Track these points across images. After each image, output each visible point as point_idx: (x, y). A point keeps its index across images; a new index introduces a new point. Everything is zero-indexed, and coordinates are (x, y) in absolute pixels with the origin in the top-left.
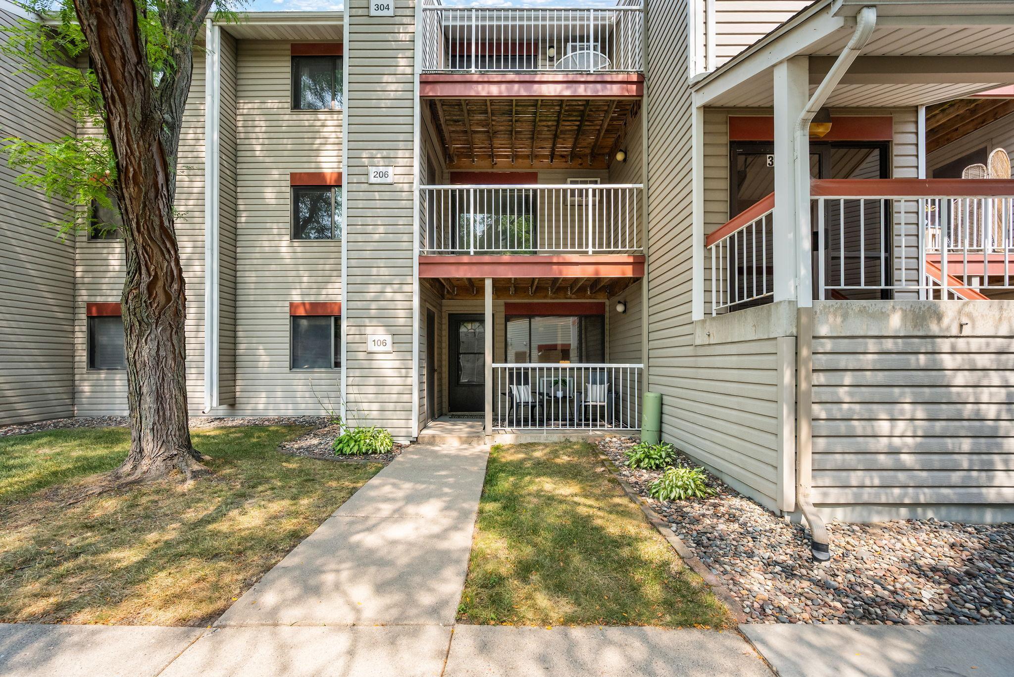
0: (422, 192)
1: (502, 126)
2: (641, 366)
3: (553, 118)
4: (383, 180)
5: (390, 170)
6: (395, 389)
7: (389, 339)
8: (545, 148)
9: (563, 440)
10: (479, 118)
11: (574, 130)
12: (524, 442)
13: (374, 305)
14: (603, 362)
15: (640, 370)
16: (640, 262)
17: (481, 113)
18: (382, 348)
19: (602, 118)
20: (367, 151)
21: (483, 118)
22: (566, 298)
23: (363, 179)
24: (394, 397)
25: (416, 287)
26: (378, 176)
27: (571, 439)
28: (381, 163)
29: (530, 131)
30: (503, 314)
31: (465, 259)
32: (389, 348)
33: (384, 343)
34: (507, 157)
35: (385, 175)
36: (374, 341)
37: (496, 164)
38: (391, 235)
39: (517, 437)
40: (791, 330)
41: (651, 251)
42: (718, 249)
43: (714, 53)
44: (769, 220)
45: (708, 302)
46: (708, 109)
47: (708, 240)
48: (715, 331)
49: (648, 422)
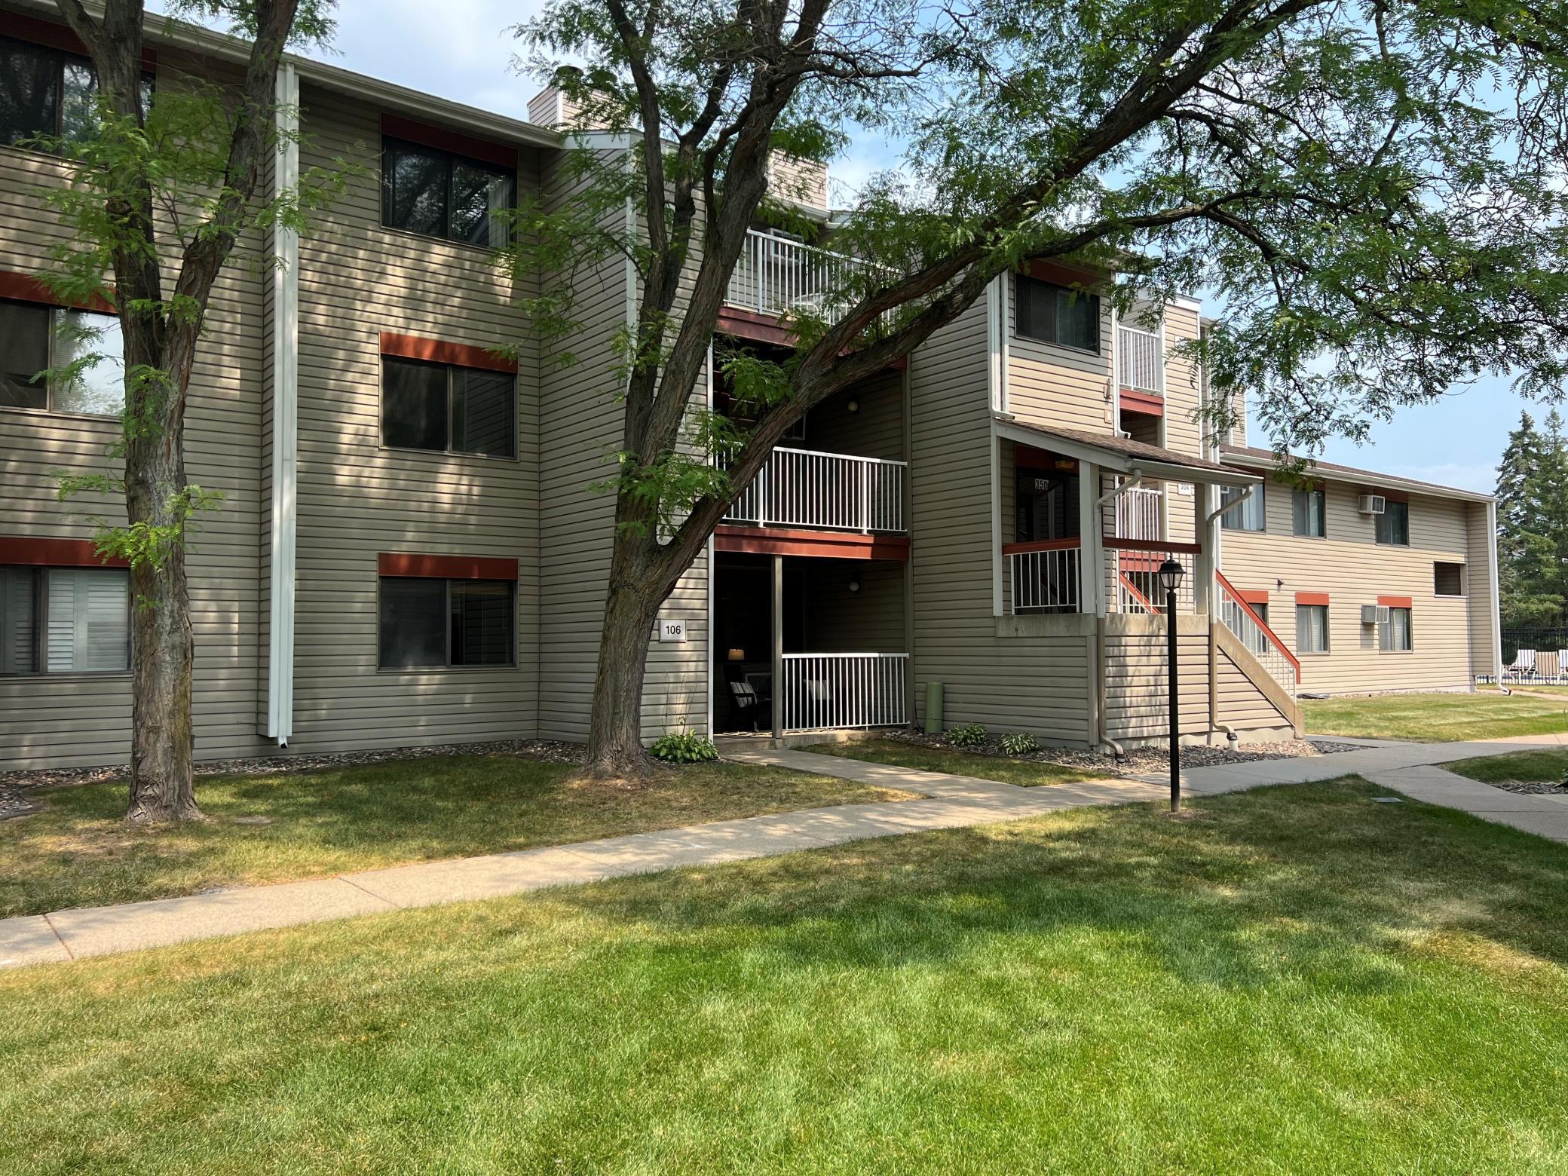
2: (907, 655)
15: (905, 658)
16: (906, 545)
40: (1094, 631)
41: (916, 535)
42: (1017, 558)
43: (1008, 398)
44: (1071, 554)
45: (1006, 600)
46: (1003, 441)
47: (1005, 549)
48: (1025, 627)
49: (934, 711)
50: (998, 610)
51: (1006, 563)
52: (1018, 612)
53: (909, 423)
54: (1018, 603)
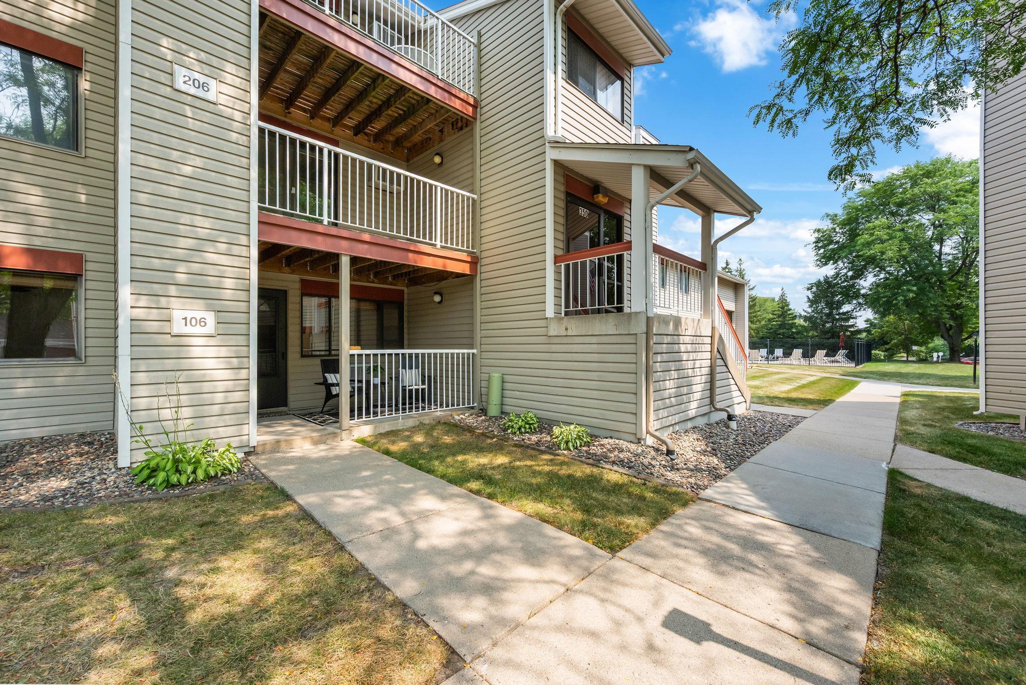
0: (261, 131)
1: (321, 78)
2: (475, 351)
3: (381, 97)
4: (200, 93)
5: (213, 83)
6: (221, 386)
7: (210, 318)
8: (353, 119)
9: (417, 423)
10: (301, 59)
11: (393, 116)
12: (382, 431)
13: (182, 267)
14: (403, 348)
15: (473, 354)
16: (475, 262)
17: (306, 56)
18: (198, 330)
19: (424, 118)
20: (170, 40)
21: (304, 61)
22: (370, 282)
23: (163, 78)
24: (219, 397)
25: (254, 253)
26: (191, 83)
27: (424, 422)
28: (197, 68)
29: (349, 98)
30: (298, 292)
31: (320, 228)
32: (210, 328)
33: (202, 322)
34: (304, 110)
35: (204, 86)
36: (185, 319)
37: (289, 113)
38: (213, 174)
39: (375, 427)
40: (645, 330)
41: (484, 254)
42: (567, 266)
43: (560, 123)
44: (620, 258)
45: (558, 305)
46: (557, 163)
47: (557, 259)
48: (576, 326)
49: (495, 398)
50: (550, 312)
51: (557, 272)
52: (567, 314)
53: (478, 164)
54: (567, 306)
